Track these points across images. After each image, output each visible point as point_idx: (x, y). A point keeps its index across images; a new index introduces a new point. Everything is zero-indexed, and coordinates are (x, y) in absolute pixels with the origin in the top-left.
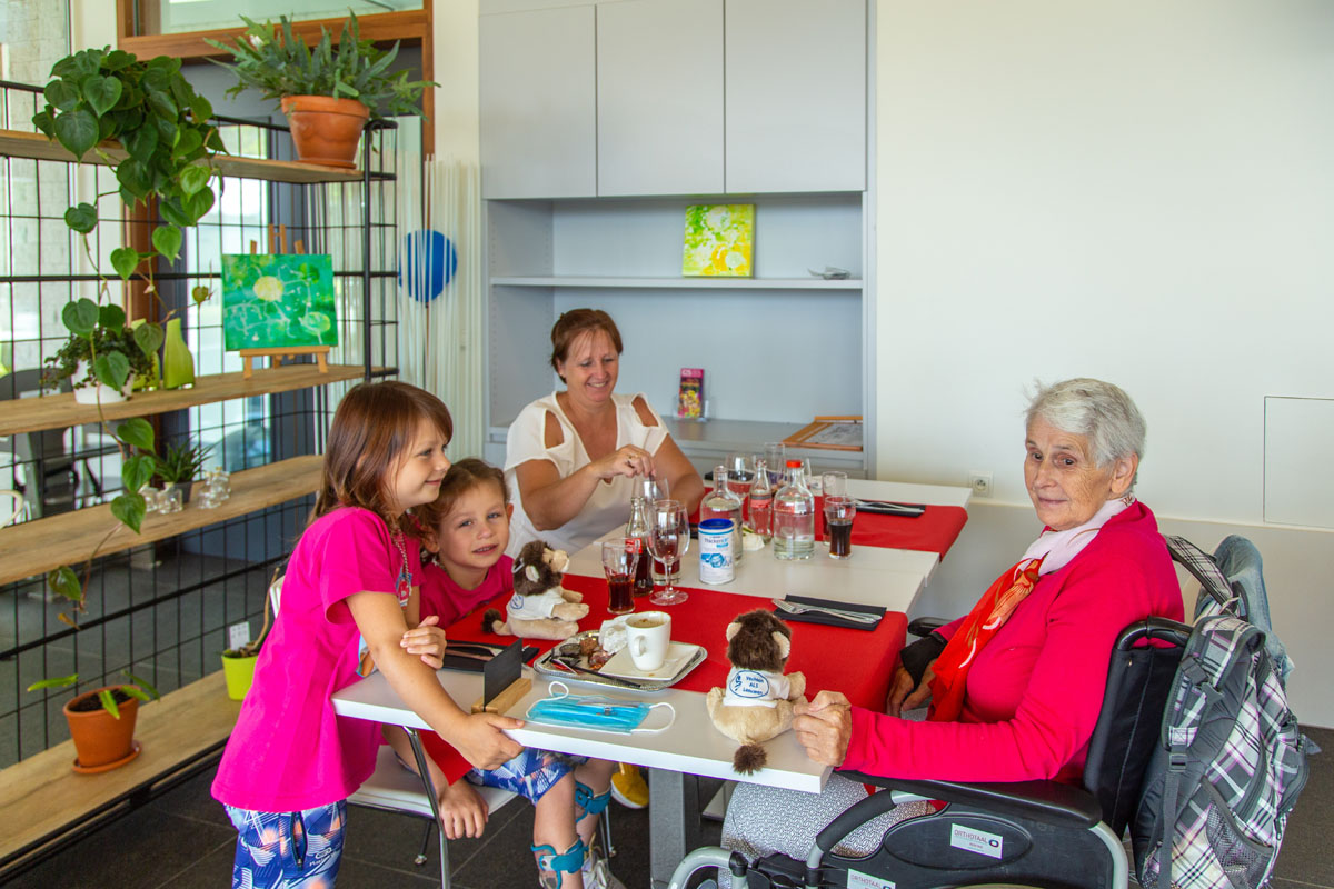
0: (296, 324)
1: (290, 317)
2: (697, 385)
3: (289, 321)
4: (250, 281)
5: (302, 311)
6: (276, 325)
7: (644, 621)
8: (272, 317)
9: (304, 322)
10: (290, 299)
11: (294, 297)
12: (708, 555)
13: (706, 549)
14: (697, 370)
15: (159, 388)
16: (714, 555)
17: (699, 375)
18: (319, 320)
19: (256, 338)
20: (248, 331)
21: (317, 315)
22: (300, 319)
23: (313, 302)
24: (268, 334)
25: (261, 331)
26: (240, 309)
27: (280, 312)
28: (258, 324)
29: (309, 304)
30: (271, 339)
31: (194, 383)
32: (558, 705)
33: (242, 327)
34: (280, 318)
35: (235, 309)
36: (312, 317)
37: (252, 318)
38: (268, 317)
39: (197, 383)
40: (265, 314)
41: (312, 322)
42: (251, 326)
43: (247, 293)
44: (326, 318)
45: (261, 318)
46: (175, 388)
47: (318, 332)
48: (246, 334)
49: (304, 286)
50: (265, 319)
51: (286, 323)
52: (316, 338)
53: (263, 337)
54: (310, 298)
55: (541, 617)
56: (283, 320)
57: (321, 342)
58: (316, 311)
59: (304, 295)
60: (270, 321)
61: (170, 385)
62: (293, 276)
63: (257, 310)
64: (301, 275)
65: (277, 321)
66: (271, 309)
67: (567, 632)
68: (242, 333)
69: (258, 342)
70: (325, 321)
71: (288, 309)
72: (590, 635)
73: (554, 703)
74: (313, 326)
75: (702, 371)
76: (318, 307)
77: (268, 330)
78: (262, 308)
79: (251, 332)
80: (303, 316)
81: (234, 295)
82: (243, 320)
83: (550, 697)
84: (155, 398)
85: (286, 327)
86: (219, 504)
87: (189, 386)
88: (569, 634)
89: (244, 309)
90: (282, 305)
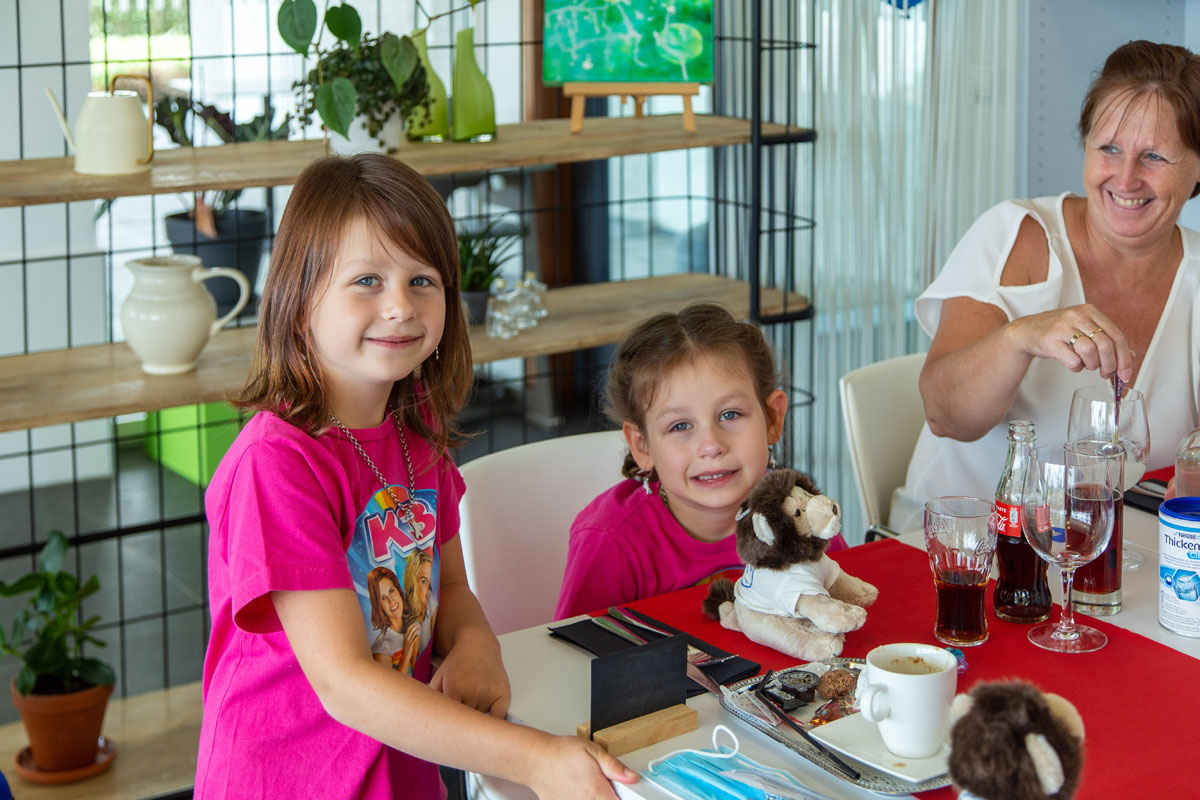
0: (648, 43)
1: (640, 31)
3: (639, 37)
5: (659, 20)
6: (619, 44)
7: (917, 661)
8: (615, 30)
9: (661, 39)
12: (1171, 571)
13: (1170, 558)
15: (446, 138)
16: (1181, 572)
18: (684, 37)
19: (587, 65)
20: (578, 52)
21: (682, 27)
22: (655, 34)
23: (676, 5)
24: (607, 59)
25: (595, 50)
26: (568, 15)
27: (626, 21)
28: (593, 40)
29: (671, 9)
30: (610, 67)
31: (494, 135)
32: (711, 768)
33: (569, 44)
34: (625, 31)
35: (560, 14)
36: (676, 32)
37: (585, 31)
38: (608, 29)
39: (500, 134)
40: (604, 25)
41: (674, 41)
42: (583, 44)
44: (695, 34)
45: (597, 30)
46: (467, 140)
47: (681, 59)
48: (575, 57)
50: (603, 32)
51: (633, 40)
52: (676, 69)
53: (598, 62)
55: (781, 613)
56: (631, 36)
57: (685, 76)
58: (681, 20)
60: (611, 37)
61: (460, 135)
65: (621, 36)
66: (613, 15)
67: (819, 650)
68: (568, 55)
69: (589, 72)
70: (693, 40)
71: (639, 16)
72: (852, 666)
73: (706, 761)
74: (674, 47)
76: (684, 14)
77: (607, 52)
78: (600, 14)
79: (582, 53)
80: (659, 29)
82: (572, 33)
83: (712, 751)
84: (438, 152)
85: (633, 47)
86: (515, 333)
87: (485, 138)
88: (820, 654)
89: (574, 15)
90: (630, 10)
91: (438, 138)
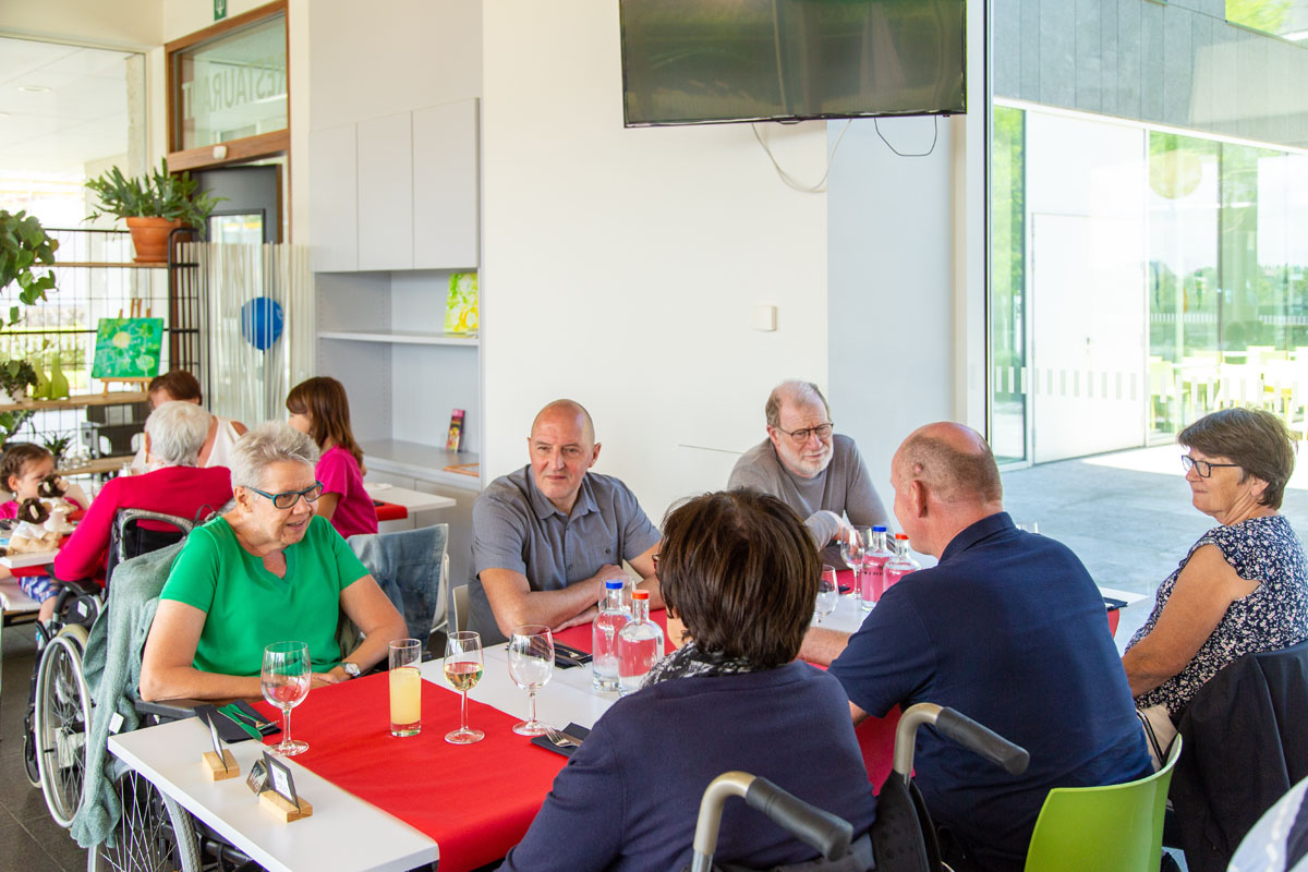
0: (133, 363)
1: (131, 359)
2: (459, 423)
3: (130, 361)
4: (111, 336)
5: (138, 354)
6: (122, 363)
8: (121, 358)
9: (138, 361)
10: (133, 347)
11: (136, 345)
14: (459, 411)
15: (49, 398)
17: (461, 415)
18: (147, 360)
19: (109, 371)
21: (147, 357)
22: (136, 360)
23: (146, 349)
24: (117, 369)
25: (113, 367)
26: (104, 352)
27: (126, 355)
28: (112, 362)
29: (143, 350)
30: (118, 372)
31: (68, 397)
33: (102, 363)
35: (100, 352)
36: (144, 358)
37: (110, 358)
38: (119, 358)
40: (117, 356)
41: (143, 362)
42: (108, 363)
43: (108, 342)
44: (152, 359)
45: (114, 358)
46: (56, 400)
47: (145, 368)
48: (105, 368)
49: (142, 338)
50: (116, 359)
51: (128, 362)
52: (143, 372)
53: (113, 370)
54: (145, 346)
56: (126, 360)
58: (147, 354)
59: (142, 344)
60: (119, 360)
61: (54, 397)
62: (137, 332)
63: (113, 354)
64: (141, 331)
65: (123, 360)
66: (120, 353)
68: (103, 368)
69: (110, 374)
70: (151, 361)
71: (131, 353)
74: (143, 364)
75: (464, 413)
76: (149, 352)
77: (117, 366)
78: (116, 352)
79: (108, 367)
80: (138, 358)
81: (102, 344)
82: (105, 359)
85: (127, 364)
87: (65, 398)
89: (106, 353)
90: (127, 351)
91: (45, 399)
